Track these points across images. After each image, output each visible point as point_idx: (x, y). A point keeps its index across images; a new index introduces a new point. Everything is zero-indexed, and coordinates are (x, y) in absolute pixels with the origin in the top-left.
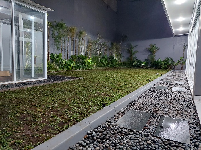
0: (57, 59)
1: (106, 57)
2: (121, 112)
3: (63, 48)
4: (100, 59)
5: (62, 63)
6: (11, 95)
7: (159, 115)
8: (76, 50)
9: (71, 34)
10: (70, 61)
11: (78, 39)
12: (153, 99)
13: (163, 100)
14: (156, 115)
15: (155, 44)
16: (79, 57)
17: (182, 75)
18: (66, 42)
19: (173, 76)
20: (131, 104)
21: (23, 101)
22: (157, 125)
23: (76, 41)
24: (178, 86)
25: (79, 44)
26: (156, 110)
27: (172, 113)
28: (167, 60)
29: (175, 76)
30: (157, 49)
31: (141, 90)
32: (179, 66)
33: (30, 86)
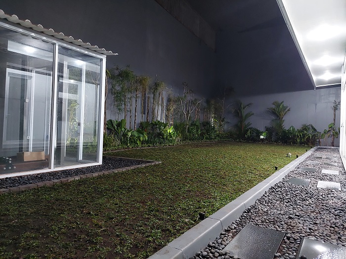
0: (118, 129)
1: (197, 124)
2: (232, 229)
3: (128, 109)
4: (188, 128)
5: (125, 135)
6: (49, 194)
7: (298, 235)
8: (148, 113)
9: (141, 87)
10: (138, 131)
11: (152, 96)
12: (286, 204)
13: (303, 206)
14: (293, 236)
15: (283, 102)
16: (154, 125)
17: (334, 156)
18: (134, 100)
19: (317, 158)
20: (248, 213)
21: (69, 205)
22: (295, 254)
23: (149, 98)
24: (328, 178)
25: (153, 103)
26: (291, 226)
27: (321, 231)
28: (305, 128)
29: (321, 158)
30: (286, 110)
31: (263, 187)
32: (327, 139)
33: (77, 178)
